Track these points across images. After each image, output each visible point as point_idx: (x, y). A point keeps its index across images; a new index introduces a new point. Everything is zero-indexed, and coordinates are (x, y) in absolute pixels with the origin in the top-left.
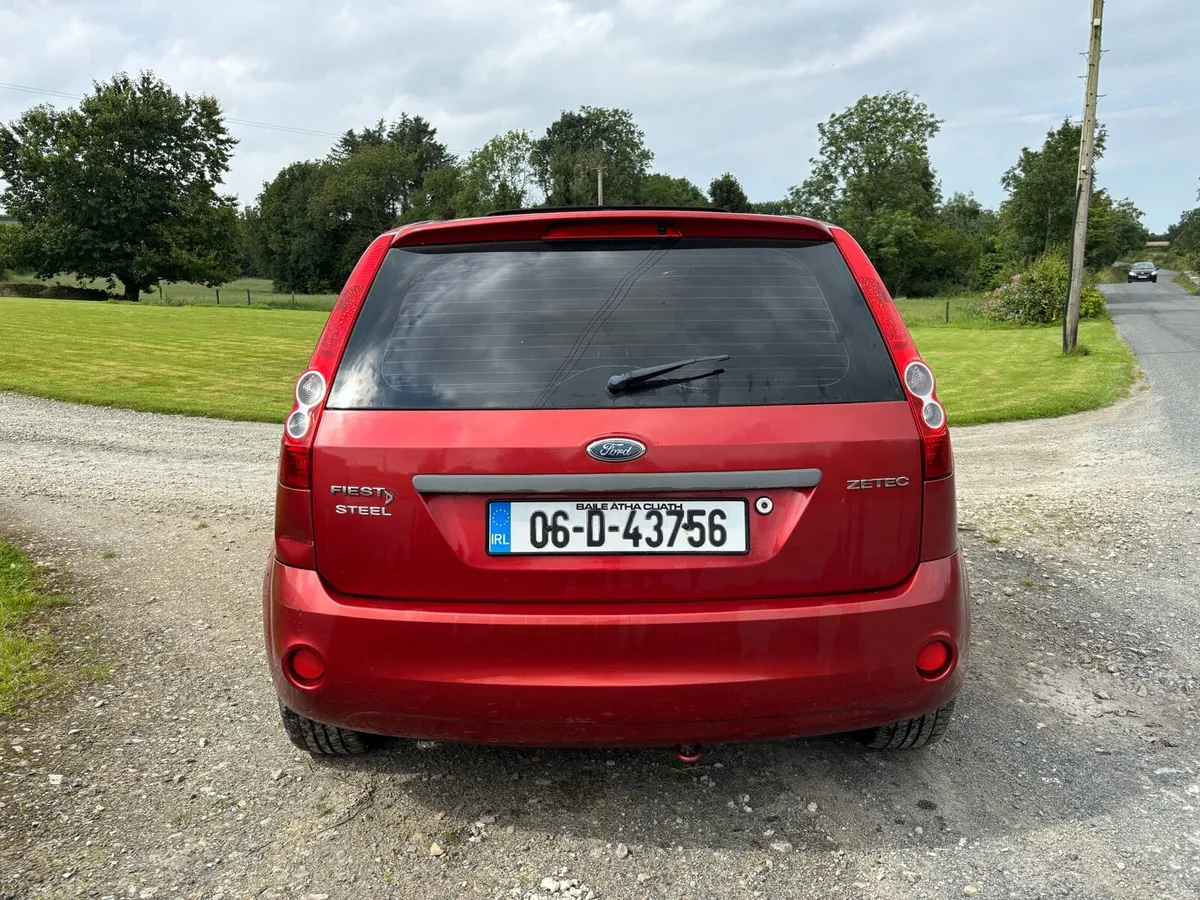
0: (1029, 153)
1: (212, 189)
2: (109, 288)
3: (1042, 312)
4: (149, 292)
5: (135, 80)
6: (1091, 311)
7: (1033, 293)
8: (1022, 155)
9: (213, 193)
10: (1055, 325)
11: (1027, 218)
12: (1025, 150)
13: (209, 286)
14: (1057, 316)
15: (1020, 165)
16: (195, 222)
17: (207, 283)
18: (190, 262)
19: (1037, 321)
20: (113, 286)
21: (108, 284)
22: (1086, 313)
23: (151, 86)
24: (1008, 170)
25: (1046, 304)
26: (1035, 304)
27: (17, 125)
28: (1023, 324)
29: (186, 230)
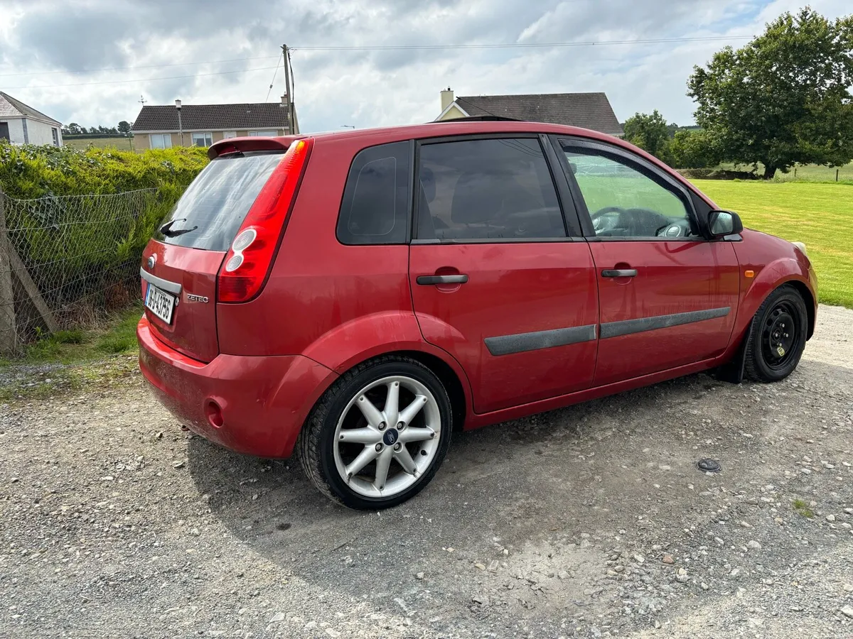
1: (846, 89)
2: (754, 170)
4: (785, 171)
5: (796, 13)
9: (847, 93)
13: (831, 167)
16: (822, 118)
17: (829, 164)
18: (811, 150)
20: (756, 169)
21: (753, 168)
23: (807, 17)
27: (711, 63)
29: (813, 125)
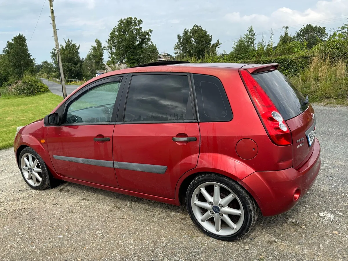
0: (10, 43)
3: (32, 92)
6: (46, 90)
7: (28, 86)
8: (7, 44)
10: (37, 95)
11: (15, 63)
12: (8, 42)
14: (37, 92)
15: (8, 47)
19: (31, 94)
22: (45, 91)
24: (4, 48)
25: (32, 89)
26: (29, 89)
28: (27, 95)
